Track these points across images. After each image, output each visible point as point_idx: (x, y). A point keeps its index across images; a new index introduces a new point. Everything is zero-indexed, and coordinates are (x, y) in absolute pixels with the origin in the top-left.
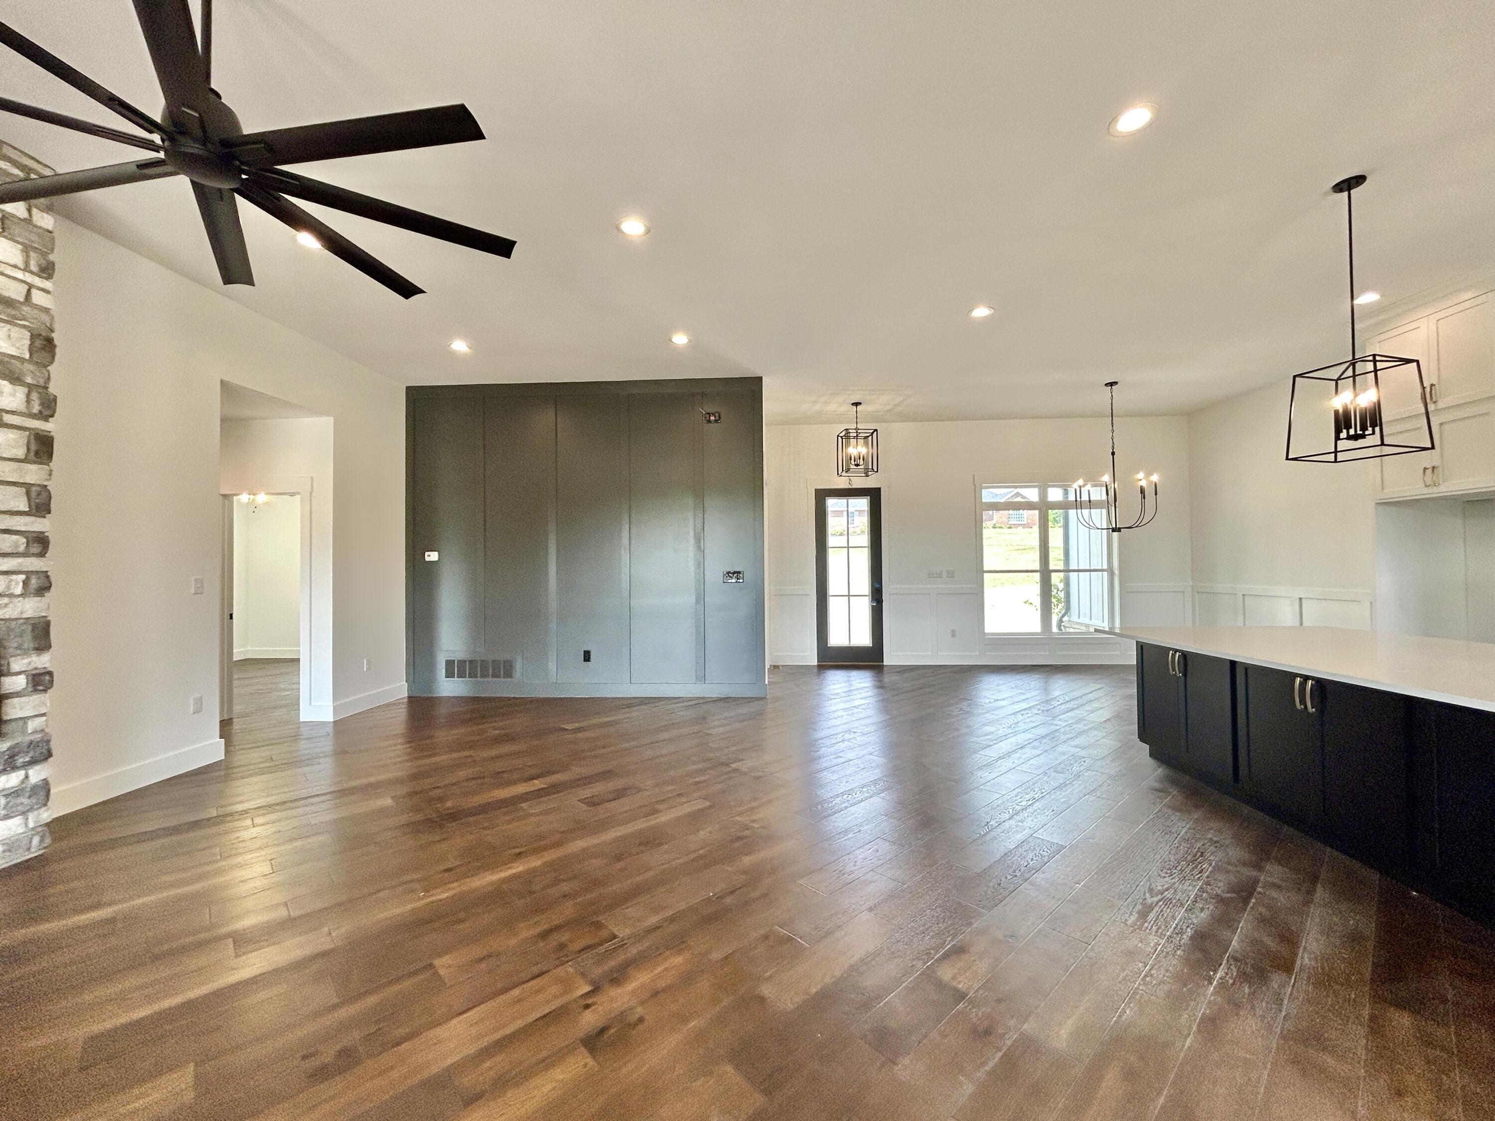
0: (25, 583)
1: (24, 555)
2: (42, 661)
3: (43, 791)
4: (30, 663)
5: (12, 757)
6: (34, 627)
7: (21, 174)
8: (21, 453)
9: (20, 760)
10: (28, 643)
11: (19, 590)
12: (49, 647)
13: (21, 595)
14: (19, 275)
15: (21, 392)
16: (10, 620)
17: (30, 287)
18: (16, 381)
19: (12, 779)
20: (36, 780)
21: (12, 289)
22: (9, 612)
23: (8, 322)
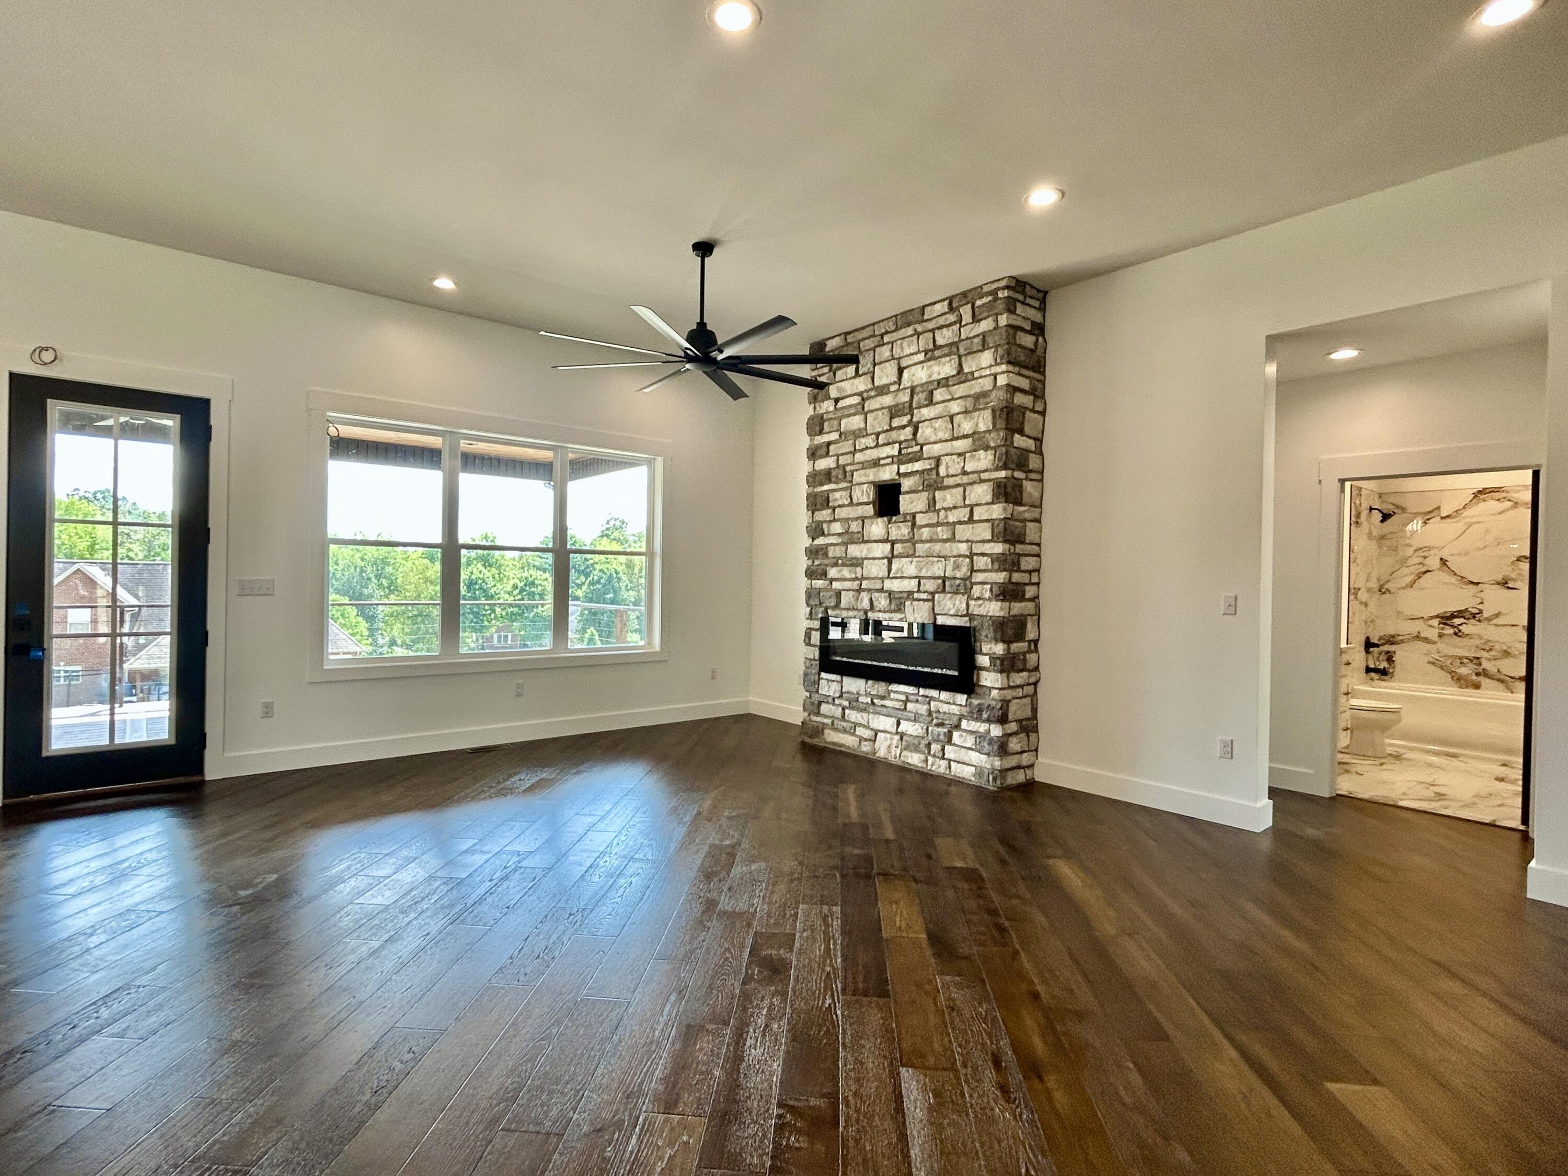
0: (991, 590)
1: (991, 571)
2: (998, 649)
4: (990, 648)
5: (980, 711)
6: (993, 622)
7: (990, 298)
8: (989, 498)
9: (985, 716)
10: (991, 635)
11: (987, 595)
13: (990, 599)
14: (988, 372)
15: (990, 455)
16: (982, 616)
17: (995, 376)
18: (987, 448)
19: (982, 727)
20: (992, 734)
21: (987, 384)
22: (982, 611)
23: (984, 409)
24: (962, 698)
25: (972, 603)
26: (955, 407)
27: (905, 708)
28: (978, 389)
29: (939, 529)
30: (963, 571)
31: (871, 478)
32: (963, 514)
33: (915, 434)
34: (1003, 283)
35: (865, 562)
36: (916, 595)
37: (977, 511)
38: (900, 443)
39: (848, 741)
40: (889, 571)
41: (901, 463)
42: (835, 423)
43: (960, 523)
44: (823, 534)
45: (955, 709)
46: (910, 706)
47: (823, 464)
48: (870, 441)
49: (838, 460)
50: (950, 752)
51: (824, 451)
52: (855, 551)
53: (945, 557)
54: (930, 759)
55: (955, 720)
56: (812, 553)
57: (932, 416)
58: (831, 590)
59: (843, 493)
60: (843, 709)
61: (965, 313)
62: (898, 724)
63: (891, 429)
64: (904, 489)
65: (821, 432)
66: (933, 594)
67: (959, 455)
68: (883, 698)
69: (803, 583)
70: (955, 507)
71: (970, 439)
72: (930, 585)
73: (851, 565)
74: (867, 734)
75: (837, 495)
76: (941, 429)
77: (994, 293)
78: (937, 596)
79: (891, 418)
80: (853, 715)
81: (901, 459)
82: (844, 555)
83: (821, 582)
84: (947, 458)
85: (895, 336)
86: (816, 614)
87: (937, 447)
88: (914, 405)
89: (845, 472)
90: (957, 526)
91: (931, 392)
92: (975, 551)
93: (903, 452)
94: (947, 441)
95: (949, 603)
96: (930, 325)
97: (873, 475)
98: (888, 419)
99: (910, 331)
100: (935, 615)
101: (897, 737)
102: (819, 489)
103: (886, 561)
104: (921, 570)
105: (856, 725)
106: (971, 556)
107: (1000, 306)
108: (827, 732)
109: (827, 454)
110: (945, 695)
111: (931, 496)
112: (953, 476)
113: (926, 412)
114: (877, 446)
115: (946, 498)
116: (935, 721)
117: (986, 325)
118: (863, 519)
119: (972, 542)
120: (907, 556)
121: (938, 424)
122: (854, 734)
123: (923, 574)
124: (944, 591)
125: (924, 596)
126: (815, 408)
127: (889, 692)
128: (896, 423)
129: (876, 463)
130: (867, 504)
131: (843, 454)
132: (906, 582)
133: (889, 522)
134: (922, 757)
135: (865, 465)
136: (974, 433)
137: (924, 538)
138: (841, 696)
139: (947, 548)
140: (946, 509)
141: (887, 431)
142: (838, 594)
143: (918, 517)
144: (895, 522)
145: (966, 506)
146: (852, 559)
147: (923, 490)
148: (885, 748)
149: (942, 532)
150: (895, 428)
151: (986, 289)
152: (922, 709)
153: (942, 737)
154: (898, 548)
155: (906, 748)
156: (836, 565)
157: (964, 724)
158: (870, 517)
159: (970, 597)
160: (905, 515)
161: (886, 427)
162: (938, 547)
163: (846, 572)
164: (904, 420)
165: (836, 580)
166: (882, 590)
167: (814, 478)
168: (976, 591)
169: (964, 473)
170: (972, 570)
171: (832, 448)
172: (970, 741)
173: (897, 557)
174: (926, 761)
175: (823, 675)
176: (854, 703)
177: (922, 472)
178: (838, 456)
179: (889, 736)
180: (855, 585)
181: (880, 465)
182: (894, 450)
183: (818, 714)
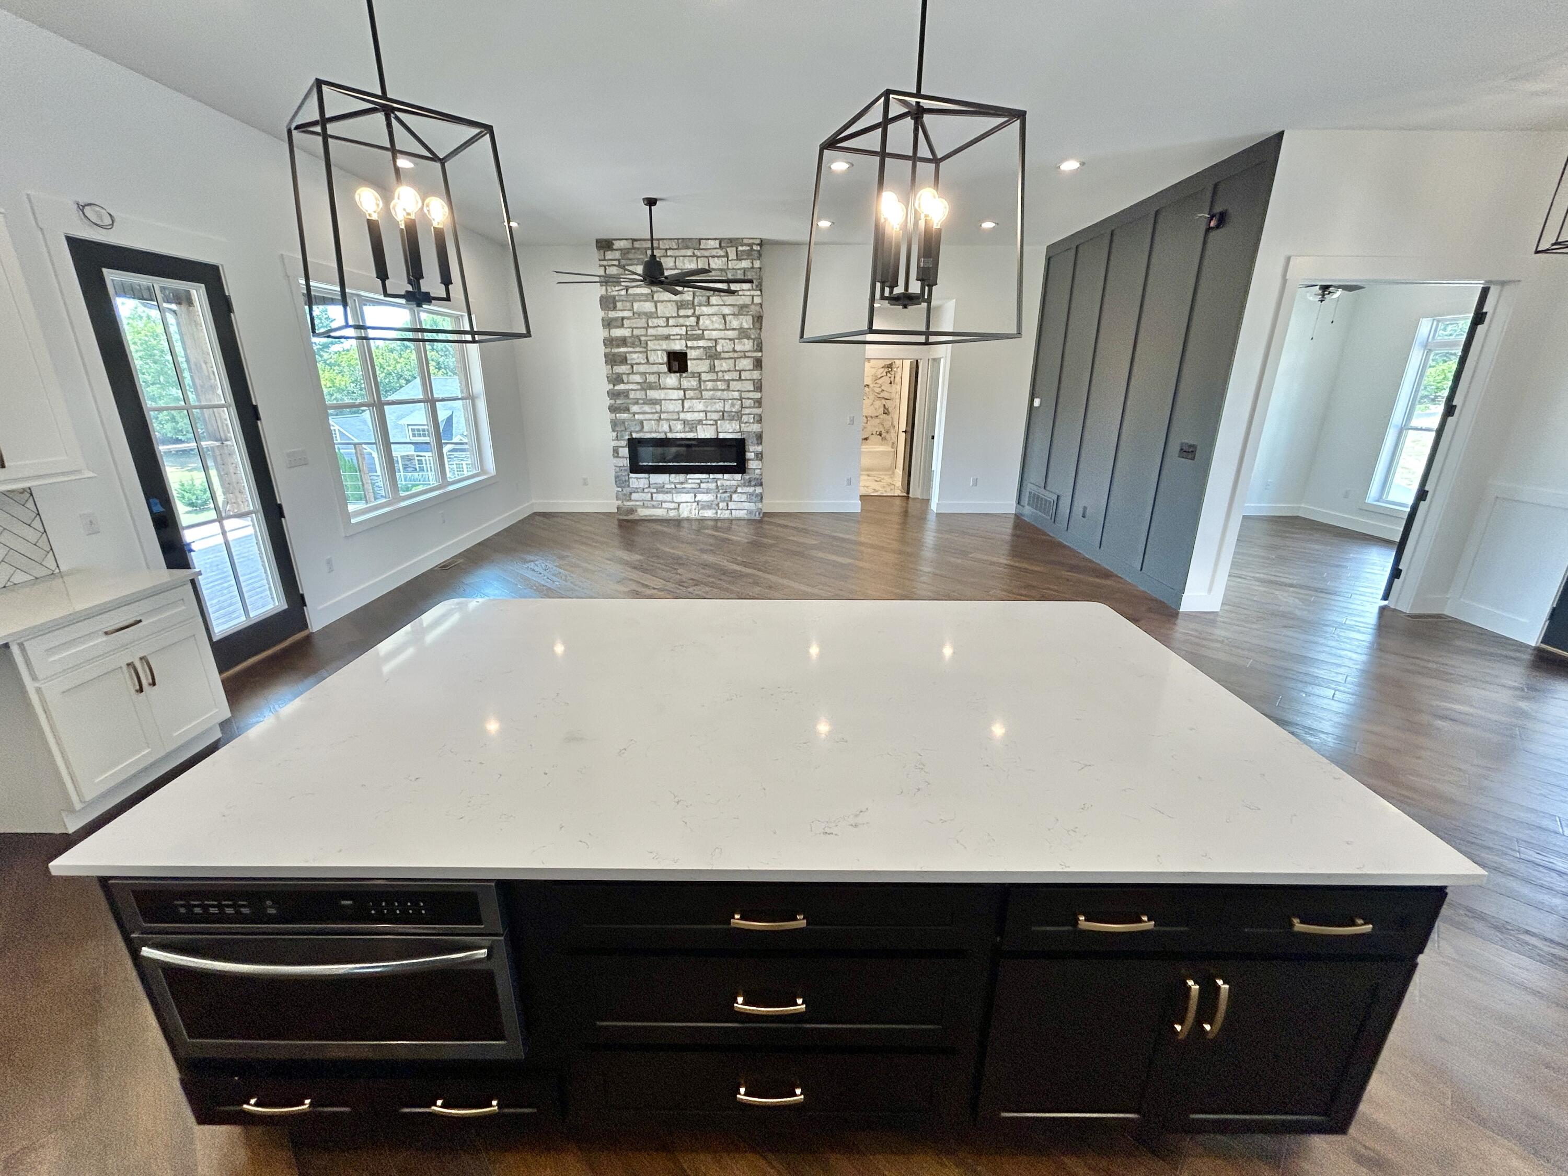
0: (754, 418)
1: (753, 407)
2: (759, 449)
3: (761, 497)
4: (755, 449)
5: (750, 481)
6: (756, 435)
7: (748, 248)
8: (751, 367)
9: (753, 483)
10: (755, 441)
11: (752, 421)
12: (761, 444)
13: (753, 423)
14: (748, 293)
16: (748, 432)
17: (753, 296)
18: (749, 338)
19: (751, 490)
20: (757, 492)
21: (747, 300)
22: (749, 429)
23: (747, 315)
24: (738, 476)
25: (743, 425)
26: (726, 310)
27: (700, 487)
28: (741, 302)
29: (719, 383)
30: (737, 407)
31: (665, 347)
32: (735, 375)
33: (698, 322)
34: (758, 241)
35: (663, 402)
36: (704, 422)
37: (743, 374)
38: (687, 326)
39: (659, 513)
40: (683, 407)
41: (687, 339)
42: (628, 304)
43: (733, 380)
44: (623, 382)
45: (734, 483)
46: (703, 485)
47: (617, 333)
48: (662, 322)
49: (633, 331)
50: (732, 506)
51: (619, 323)
52: (653, 394)
53: (724, 400)
54: (719, 512)
55: (734, 488)
56: (613, 395)
57: (710, 313)
58: (635, 420)
59: (640, 355)
60: (652, 494)
61: (731, 252)
62: (695, 496)
63: (679, 316)
64: (688, 357)
65: (615, 308)
66: (716, 421)
67: (730, 340)
68: (682, 483)
69: (608, 416)
70: (729, 371)
71: (737, 332)
72: (715, 416)
73: (650, 404)
74: (672, 506)
75: (635, 356)
76: (717, 322)
77: (750, 245)
78: (719, 422)
79: (678, 309)
80: (660, 497)
81: (688, 337)
82: (644, 397)
83: (626, 415)
84: (723, 341)
85: (677, 253)
86: (622, 436)
87: (714, 333)
88: (696, 303)
89: (640, 341)
90: (731, 382)
91: (709, 298)
92: (743, 396)
93: (689, 333)
94: (721, 330)
95: (728, 426)
96: (706, 253)
97: (665, 345)
98: (676, 309)
99: (689, 252)
100: (718, 433)
101: (696, 504)
102: (616, 350)
103: (680, 401)
104: (707, 407)
105: (662, 502)
106: (741, 399)
107: (755, 254)
108: (639, 510)
109: (622, 326)
110: (726, 476)
111: (712, 363)
112: (727, 352)
113: (705, 310)
114: (667, 326)
115: (722, 365)
116: (721, 491)
117: (745, 264)
118: (659, 374)
119: (742, 391)
120: (697, 399)
121: (715, 318)
122: (661, 508)
123: (709, 409)
124: (723, 419)
125: (712, 422)
126: (607, 290)
127: (687, 480)
128: (682, 313)
129: (667, 337)
130: (663, 364)
131: (636, 328)
132: (696, 414)
133: (680, 376)
134: (714, 511)
135: (657, 338)
136: (741, 328)
137: (708, 388)
138: (649, 487)
139: (725, 394)
140: (723, 372)
141: (675, 317)
142: (641, 423)
143: (703, 375)
144: (685, 377)
145: (736, 370)
146: (651, 400)
147: (706, 359)
148: (685, 512)
149: (720, 385)
150: (681, 316)
151: (745, 241)
152: (713, 486)
153: (727, 499)
154: (689, 394)
155: (703, 508)
156: (637, 403)
157: (739, 490)
158: (665, 373)
159: (741, 422)
160: (693, 373)
161: (675, 314)
162: (719, 393)
163: (647, 408)
164: (690, 312)
165: (638, 413)
166: (678, 419)
167: (609, 342)
168: (745, 418)
169: (734, 351)
170: (742, 407)
171: (625, 321)
172: (744, 498)
173: (689, 399)
174: (717, 513)
175: (632, 475)
176: (661, 489)
177: (704, 348)
178: (633, 328)
179: (689, 504)
180: (656, 416)
181: (670, 339)
182: (683, 331)
183: (630, 500)
